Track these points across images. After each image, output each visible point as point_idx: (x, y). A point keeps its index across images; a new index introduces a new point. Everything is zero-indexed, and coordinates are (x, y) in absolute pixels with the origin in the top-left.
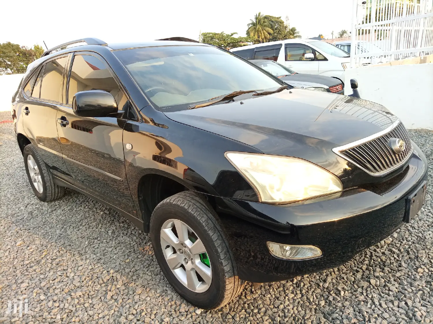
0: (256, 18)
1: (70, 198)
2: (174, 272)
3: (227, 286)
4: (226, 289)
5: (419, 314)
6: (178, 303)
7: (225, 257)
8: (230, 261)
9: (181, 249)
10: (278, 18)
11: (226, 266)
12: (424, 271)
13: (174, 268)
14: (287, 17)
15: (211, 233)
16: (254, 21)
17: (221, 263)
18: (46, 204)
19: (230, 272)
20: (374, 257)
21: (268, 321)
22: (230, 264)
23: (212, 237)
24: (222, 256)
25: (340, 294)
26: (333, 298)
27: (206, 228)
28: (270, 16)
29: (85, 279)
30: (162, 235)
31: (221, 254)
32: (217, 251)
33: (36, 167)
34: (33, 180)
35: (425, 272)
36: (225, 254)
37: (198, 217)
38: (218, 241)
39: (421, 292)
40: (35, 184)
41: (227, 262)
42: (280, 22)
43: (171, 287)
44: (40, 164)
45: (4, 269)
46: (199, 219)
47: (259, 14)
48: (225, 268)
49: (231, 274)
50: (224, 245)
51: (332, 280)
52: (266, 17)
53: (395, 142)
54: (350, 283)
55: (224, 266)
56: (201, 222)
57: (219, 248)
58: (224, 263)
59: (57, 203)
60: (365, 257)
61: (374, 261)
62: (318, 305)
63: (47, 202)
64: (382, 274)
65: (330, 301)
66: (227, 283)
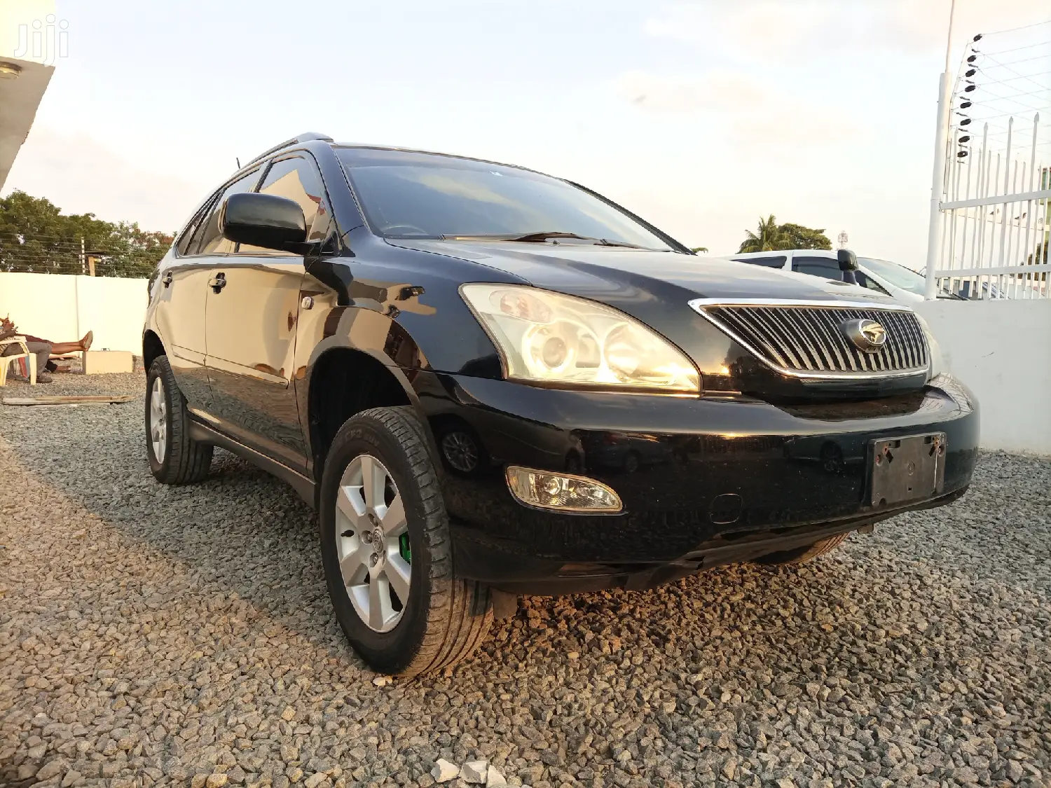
0: (763, 229)
1: (218, 484)
2: (352, 592)
3: (433, 597)
4: (432, 604)
5: (896, 754)
6: (344, 662)
7: (437, 527)
8: (447, 538)
9: (369, 532)
10: (816, 232)
11: (436, 545)
12: (957, 690)
13: (353, 583)
14: (843, 235)
15: (417, 471)
16: (757, 234)
17: (428, 540)
18: (166, 487)
19: (443, 565)
20: (845, 654)
21: (526, 717)
22: (447, 543)
23: (419, 479)
24: (431, 524)
25: (719, 698)
26: (697, 702)
27: (410, 460)
28: (799, 225)
29: (174, 599)
30: (340, 503)
31: (429, 517)
32: (422, 510)
33: (163, 405)
34: (153, 436)
35: (959, 691)
36: (440, 519)
37: (399, 439)
38: (428, 488)
39: (927, 722)
40: (156, 445)
41: (439, 538)
42: (821, 241)
43: (343, 637)
44: (172, 393)
45: (27, 568)
46: (400, 441)
47: (771, 219)
48: (433, 550)
49: (446, 570)
50: (441, 500)
51: (714, 673)
52: (785, 228)
53: (856, 325)
54: (756, 686)
55: (433, 547)
56: (404, 447)
57: (428, 503)
58: (434, 538)
59: (188, 489)
60: (824, 651)
61: (841, 660)
62: (657, 710)
63: (170, 484)
64: (846, 682)
65: (689, 706)
66: (435, 589)
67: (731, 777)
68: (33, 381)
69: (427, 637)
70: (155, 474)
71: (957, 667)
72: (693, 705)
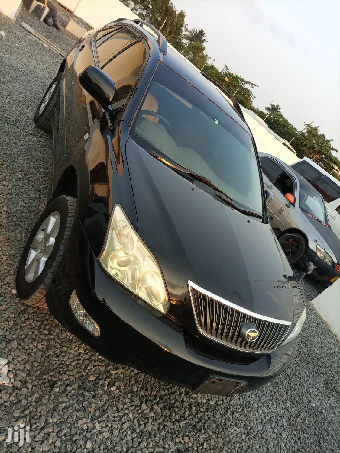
2: (31, 250)
6: (12, 272)
7: (53, 273)
9: (46, 240)
11: (48, 278)
13: (33, 248)
19: (47, 286)
20: (173, 396)
23: (60, 251)
25: (111, 387)
30: (47, 219)
31: (53, 267)
35: (188, 444)
36: (56, 271)
37: (67, 229)
39: (162, 450)
40: (42, 105)
41: (51, 277)
49: (47, 288)
51: (122, 374)
54: (129, 389)
55: (47, 278)
56: (65, 234)
57: (56, 263)
59: (42, 132)
60: (168, 389)
61: (169, 398)
62: (88, 376)
63: (36, 126)
64: (159, 410)
65: (98, 383)
66: (39, 290)
67: (78, 425)
68: (42, 19)
69: (28, 300)
70: (35, 117)
71: (200, 432)
72: (100, 383)
